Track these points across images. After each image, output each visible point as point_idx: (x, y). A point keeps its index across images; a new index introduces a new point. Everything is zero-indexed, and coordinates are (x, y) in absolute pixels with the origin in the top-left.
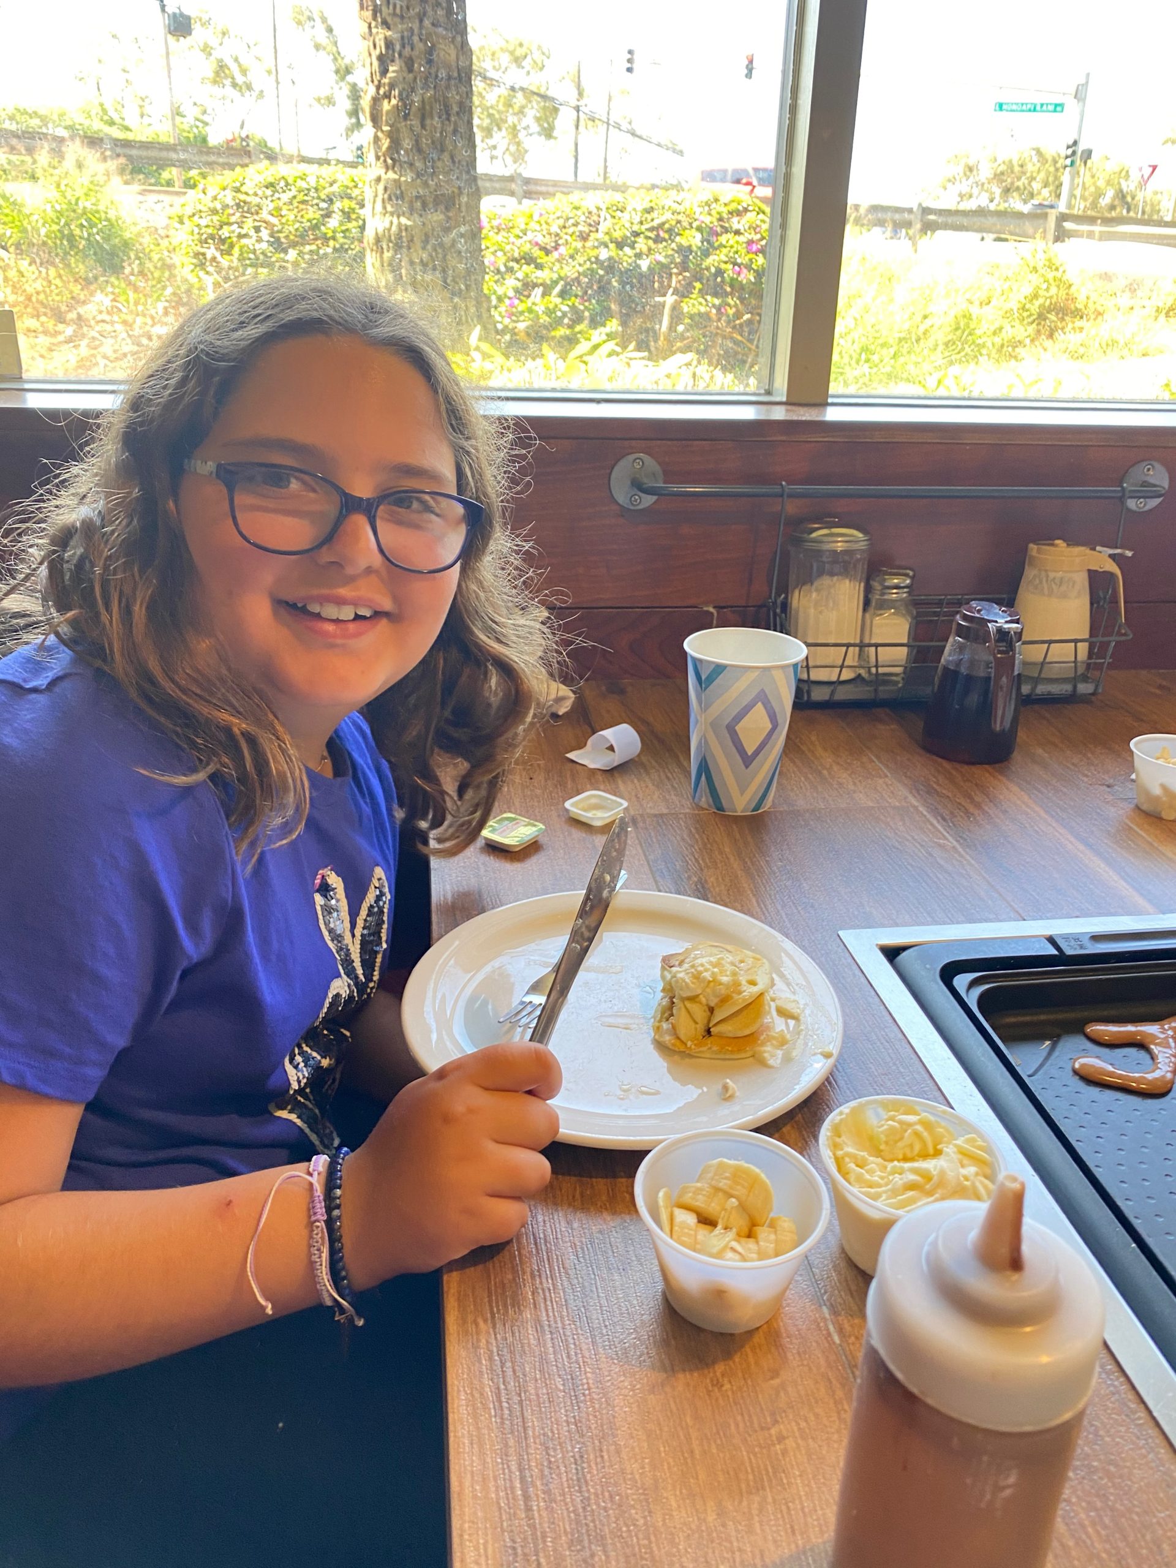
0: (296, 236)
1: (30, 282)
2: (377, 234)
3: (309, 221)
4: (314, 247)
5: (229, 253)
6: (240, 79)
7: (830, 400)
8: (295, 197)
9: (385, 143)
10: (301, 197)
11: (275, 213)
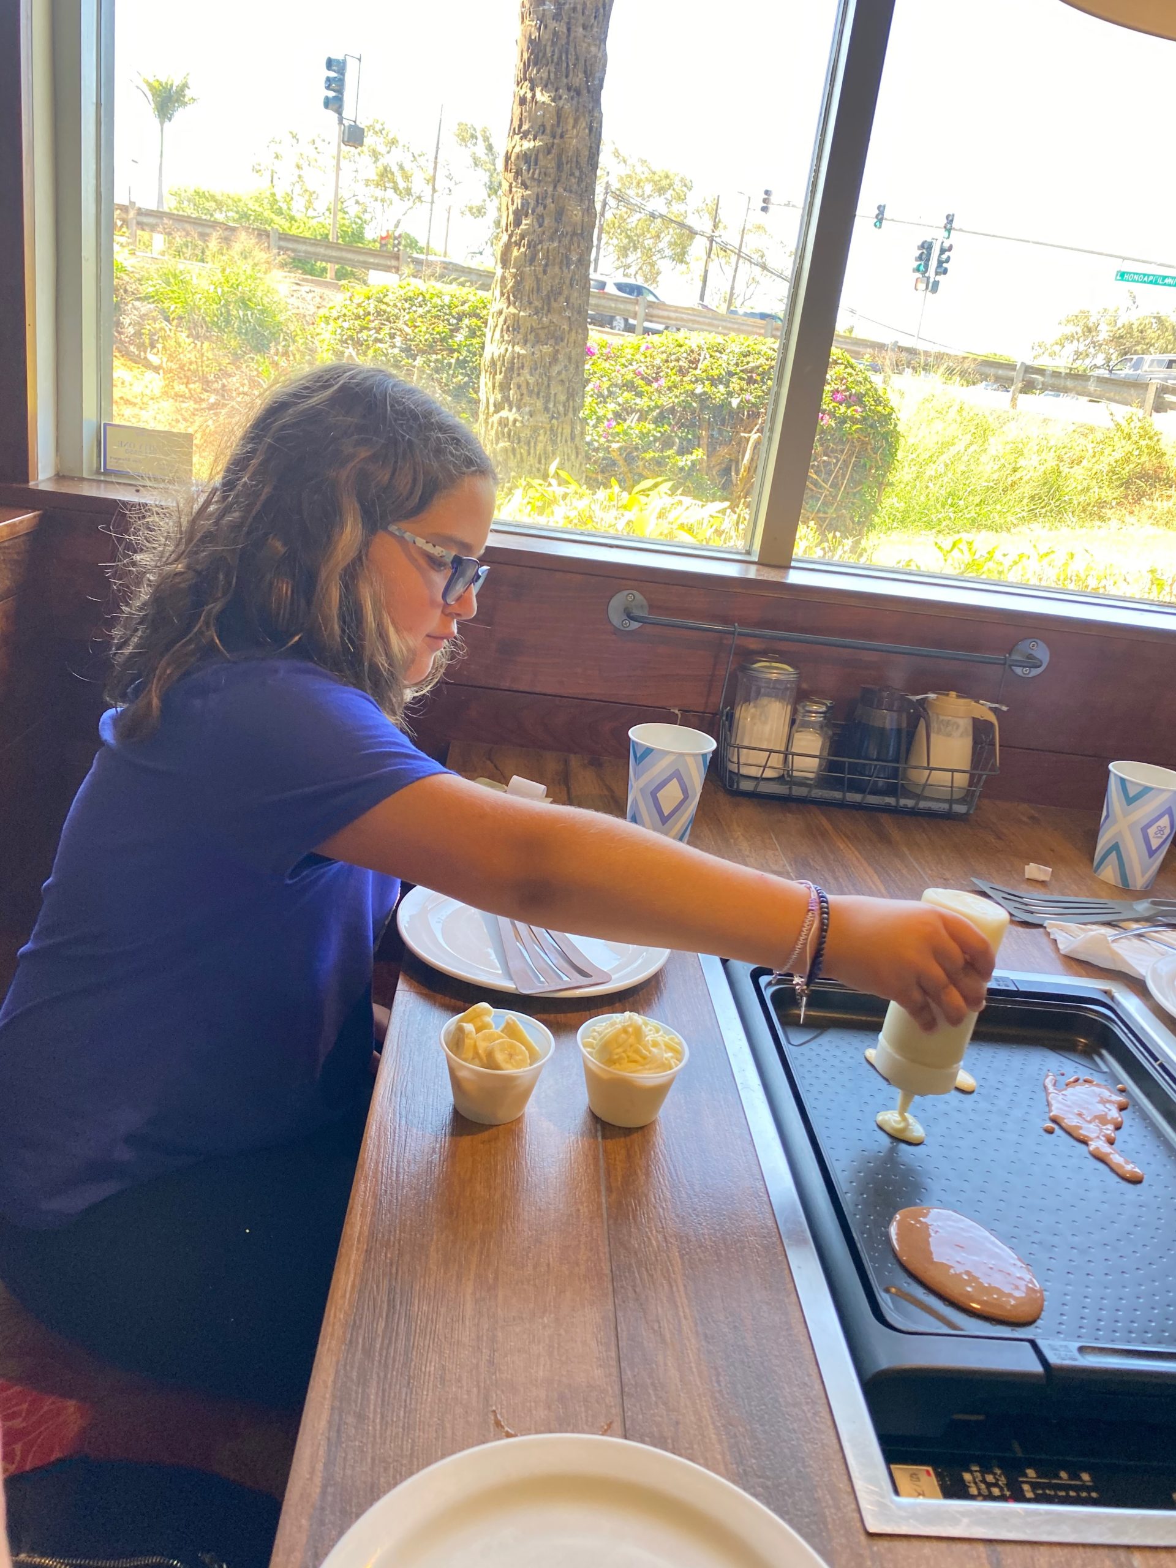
0: (424, 345)
1: (186, 352)
2: (493, 358)
3: (438, 333)
4: (439, 357)
5: (365, 354)
6: (402, 185)
7: (793, 564)
8: (429, 312)
9: (510, 283)
10: (434, 311)
11: (410, 324)
